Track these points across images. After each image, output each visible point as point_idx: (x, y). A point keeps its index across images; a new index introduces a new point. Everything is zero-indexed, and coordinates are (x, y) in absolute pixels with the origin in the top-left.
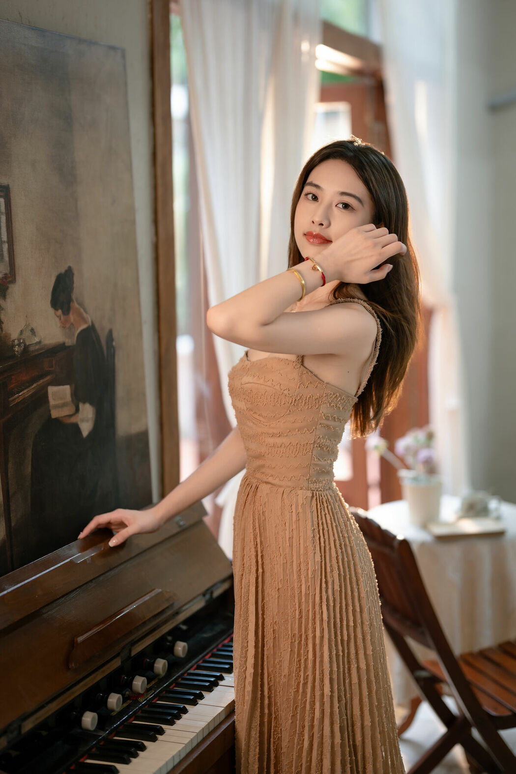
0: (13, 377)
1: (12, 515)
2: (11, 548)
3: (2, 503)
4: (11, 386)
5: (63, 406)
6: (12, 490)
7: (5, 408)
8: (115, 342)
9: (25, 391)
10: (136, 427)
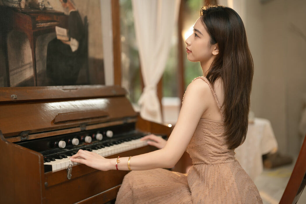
0: (38, 16)
1: (37, 68)
2: (36, 80)
3: (32, 62)
4: (37, 20)
5: (63, 36)
6: (37, 59)
7: (34, 27)
8: (88, 21)
9: (44, 24)
10: (98, 57)
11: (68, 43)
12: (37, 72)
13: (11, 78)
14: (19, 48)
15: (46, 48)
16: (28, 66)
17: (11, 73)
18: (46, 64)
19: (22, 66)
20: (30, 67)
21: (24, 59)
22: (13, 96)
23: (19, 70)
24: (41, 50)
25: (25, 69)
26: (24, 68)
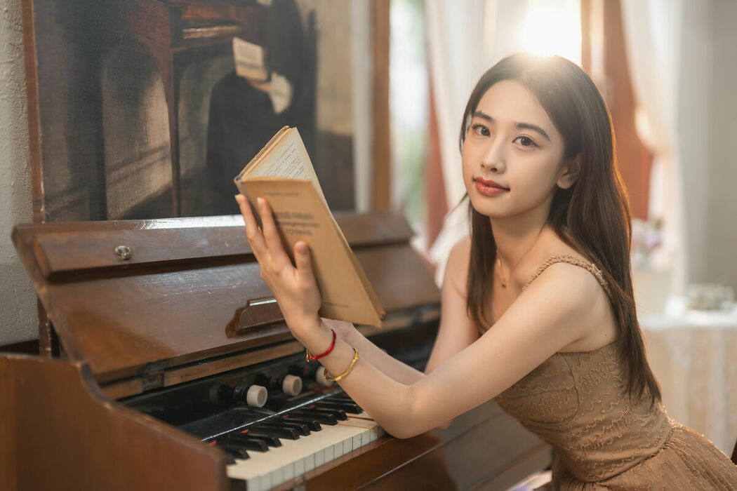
0: (189, 7)
1: (182, 162)
2: (179, 198)
3: (169, 143)
4: (187, 16)
5: (252, 67)
6: (183, 133)
7: (177, 37)
8: (319, 26)
9: (204, 30)
10: (340, 128)
11: (264, 87)
12: (183, 172)
13: (110, 192)
14: (134, 100)
15: (207, 101)
16: (158, 155)
17: (111, 177)
18: (205, 151)
19: (142, 156)
20: (163, 158)
21: (147, 135)
22: (120, 251)
23: (133, 167)
24: (194, 108)
25: (150, 165)
26: (148, 161)
